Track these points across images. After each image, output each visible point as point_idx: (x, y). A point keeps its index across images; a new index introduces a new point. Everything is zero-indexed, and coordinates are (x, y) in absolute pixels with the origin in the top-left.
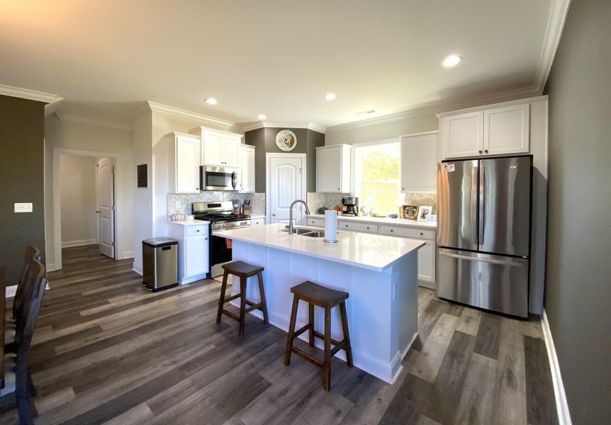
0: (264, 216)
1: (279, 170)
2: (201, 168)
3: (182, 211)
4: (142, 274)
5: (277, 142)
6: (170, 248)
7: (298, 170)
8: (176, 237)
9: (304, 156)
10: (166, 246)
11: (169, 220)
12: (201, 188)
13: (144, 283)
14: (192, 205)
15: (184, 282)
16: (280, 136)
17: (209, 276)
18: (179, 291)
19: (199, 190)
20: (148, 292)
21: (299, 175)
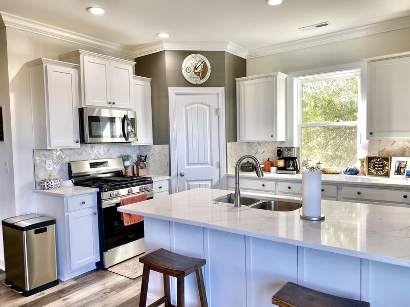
0: (169, 177)
1: (186, 111)
2: (81, 111)
3: (55, 175)
4: (4, 269)
5: (183, 71)
6: (45, 230)
7: (213, 111)
8: (51, 214)
9: (221, 90)
10: (40, 228)
11: (38, 188)
12: (82, 140)
13: (7, 282)
14: (69, 165)
15: (67, 278)
16: (189, 62)
17: (101, 266)
18: (62, 292)
19: (79, 144)
20: (16, 296)
21: (215, 118)
